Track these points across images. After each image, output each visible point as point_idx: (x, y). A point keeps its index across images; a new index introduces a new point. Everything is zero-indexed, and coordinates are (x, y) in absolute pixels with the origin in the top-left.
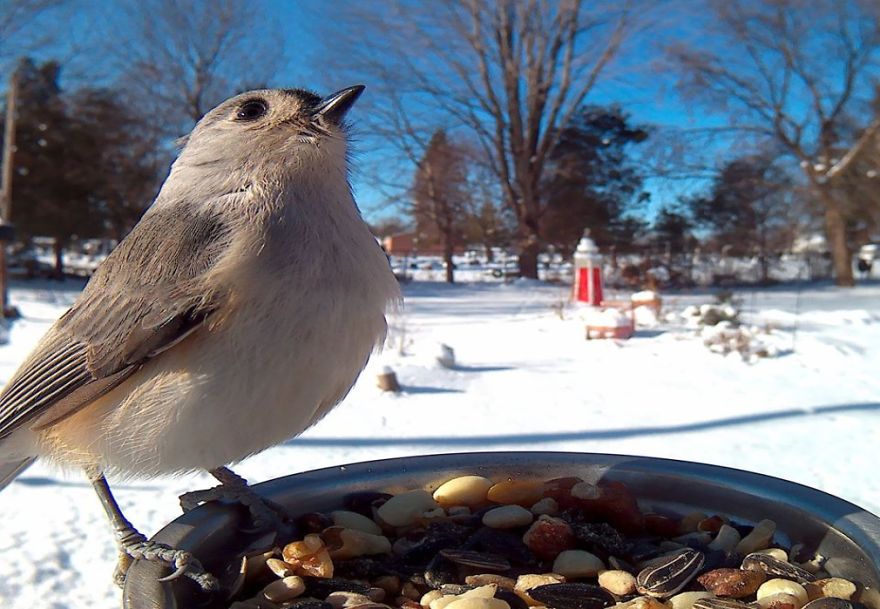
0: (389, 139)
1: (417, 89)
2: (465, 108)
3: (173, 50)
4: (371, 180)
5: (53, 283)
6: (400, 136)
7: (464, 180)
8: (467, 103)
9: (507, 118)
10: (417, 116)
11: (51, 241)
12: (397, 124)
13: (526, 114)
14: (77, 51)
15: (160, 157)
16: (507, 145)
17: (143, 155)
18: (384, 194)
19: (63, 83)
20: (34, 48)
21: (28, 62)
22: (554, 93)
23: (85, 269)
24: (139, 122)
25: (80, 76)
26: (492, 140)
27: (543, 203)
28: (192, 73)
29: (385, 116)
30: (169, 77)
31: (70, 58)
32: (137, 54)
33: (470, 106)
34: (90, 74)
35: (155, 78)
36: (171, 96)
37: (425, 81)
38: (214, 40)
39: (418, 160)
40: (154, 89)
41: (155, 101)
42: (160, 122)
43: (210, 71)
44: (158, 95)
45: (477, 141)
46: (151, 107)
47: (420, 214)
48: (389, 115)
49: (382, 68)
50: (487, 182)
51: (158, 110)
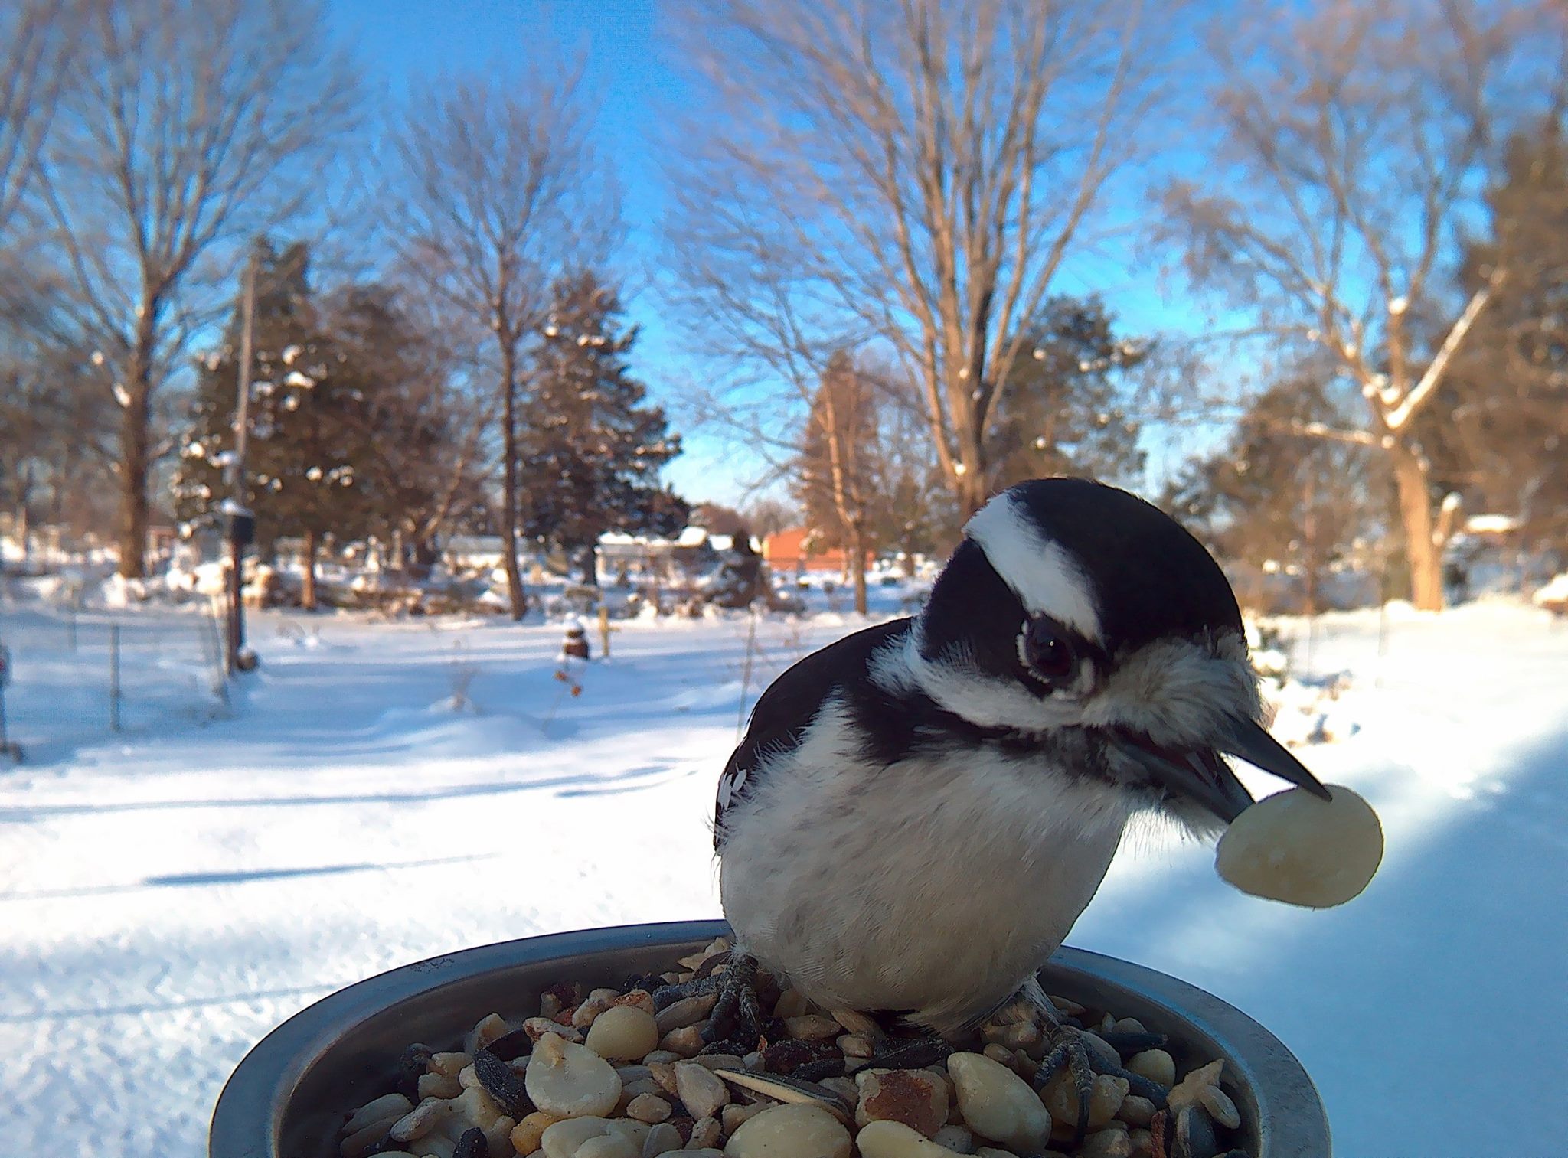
0: (774, 364)
1: (809, 274)
2: (877, 306)
3: (468, 219)
4: (749, 436)
6: (788, 357)
7: (875, 435)
8: (879, 294)
9: (939, 322)
10: (814, 320)
11: (298, 543)
12: (783, 336)
13: (966, 314)
14: (335, 223)
15: (449, 401)
16: (940, 370)
17: (424, 400)
18: (770, 460)
19: (313, 278)
20: (274, 219)
21: (263, 243)
24: (420, 341)
25: (336, 264)
26: (919, 359)
28: (492, 255)
29: (765, 323)
30: (461, 261)
31: (323, 235)
32: (417, 224)
33: (887, 303)
34: (351, 260)
35: (441, 263)
36: (463, 294)
37: (821, 260)
38: (523, 196)
39: (811, 398)
40: (440, 283)
41: (440, 305)
42: (448, 342)
43: (517, 250)
44: (445, 292)
45: (895, 363)
46: (435, 317)
47: (817, 495)
48: (771, 319)
49: (759, 238)
50: (906, 437)
51: (444, 319)
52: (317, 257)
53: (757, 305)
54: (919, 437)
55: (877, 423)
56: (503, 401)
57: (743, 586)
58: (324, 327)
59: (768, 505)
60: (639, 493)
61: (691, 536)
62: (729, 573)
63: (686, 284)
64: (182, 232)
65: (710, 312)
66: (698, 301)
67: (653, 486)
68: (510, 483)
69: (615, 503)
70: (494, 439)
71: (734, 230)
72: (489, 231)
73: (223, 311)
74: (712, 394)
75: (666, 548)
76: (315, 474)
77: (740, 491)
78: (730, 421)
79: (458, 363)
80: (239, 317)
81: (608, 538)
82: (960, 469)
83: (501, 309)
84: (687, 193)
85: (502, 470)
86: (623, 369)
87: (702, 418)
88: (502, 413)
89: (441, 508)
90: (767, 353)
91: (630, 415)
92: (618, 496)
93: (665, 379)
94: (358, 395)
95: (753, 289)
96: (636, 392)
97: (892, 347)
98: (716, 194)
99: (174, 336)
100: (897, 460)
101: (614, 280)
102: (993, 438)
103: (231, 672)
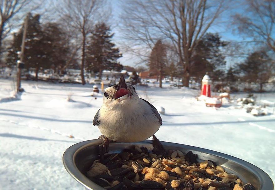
0: (144, 42)
1: (153, 26)
2: (168, 32)
3: (77, 12)
4: (137, 54)
5: (34, 82)
6: (147, 41)
7: (165, 56)
8: (169, 31)
9: (181, 36)
10: (154, 34)
11: (34, 69)
12: (146, 37)
13: (188, 35)
14: (46, 11)
15: (70, 45)
16: (181, 44)
17: (65, 44)
18: (142, 59)
19: (41, 21)
20: (32, 10)
21: (30, 14)
22: (197, 29)
23: (44, 78)
24: (64, 33)
25: (46, 19)
26: (176, 42)
27: (192, 63)
28: (82, 19)
29: (143, 34)
30: (75, 19)
31: (44, 13)
32: (65, 12)
33: (170, 32)
34: (50, 18)
35: (70, 19)
36: (75, 25)
37: (156, 23)
38: (90, 8)
39: (152, 48)
40: (70, 23)
41: (69, 27)
42: (71, 34)
43: (88, 18)
44: (71, 25)
45: (171, 43)
46: (68, 29)
47: (152, 66)
48: (144, 34)
49: (143, 19)
50: (173, 56)
51: (70, 30)
52: (42, 17)
53: (141, 31)
54: (176, 56)
55: (166, 53)
56: (83, 45)
57: (134, 81)
58: (43, 30)
59: (141, 67)
60: (112, 63)
61: (123, 72)
62: (131, 79)
63: (125, 26)
64: (11, 11)
65: (131, 32)
66: (128, 30)
67: (115, 62)
68: (83, 60)
69: (107, 65)
70: (80, 52)
71: (137, 17)
72: (81, 14)
73: (20, 26)
74: (130, 46)
75: (117, 74)
76: (39, 56)
77: (135, 64)
78: (133, 52)
79: (73, 38)
80: (23, 27)
81: (105, 71)
82: (185, 63)
83: (83, 28)
84: (127, 10)
85: (81, 58)
86: (110, 41)
87: (127, 51)
88: (82, 47)
89: (67, 64)
90: (143, 40)
91: (111, 49)
92: (107, 64)
93: (119, 43)
94: (49, 42)
95: (140, 28)
96: (113, 45)
97: (171, 40)
98: (133, 10)
99: (8, 30)
100: (171, 60)
101: (110, 25)
102: (192, 57)
103: (17, 92)
